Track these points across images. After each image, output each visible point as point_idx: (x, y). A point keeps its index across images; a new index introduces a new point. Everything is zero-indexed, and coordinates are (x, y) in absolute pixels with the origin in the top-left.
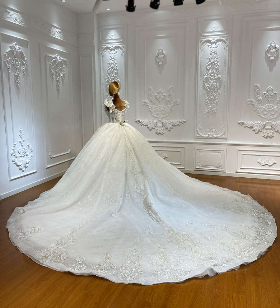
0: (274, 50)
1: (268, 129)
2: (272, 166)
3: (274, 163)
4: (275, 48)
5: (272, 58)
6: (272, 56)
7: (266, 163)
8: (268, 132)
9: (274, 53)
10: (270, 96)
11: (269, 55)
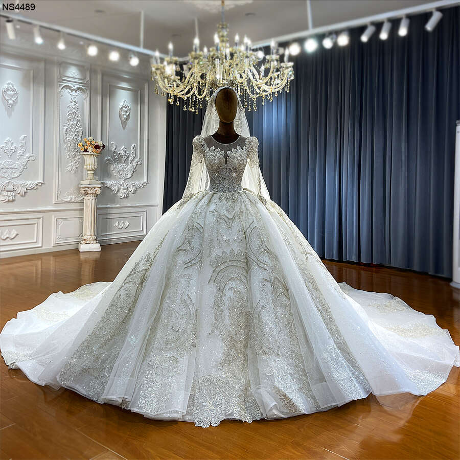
0: (12, 93)
1: (9, 191)
2: (15, 239)
3: (17, 235)
4: (13, 90)
5: (11, 102)
6: (11, 99)
7: (7, 236)
8: (10, 194)
9: (12, 96)
10: (9, 150)
11: (7, 98)
